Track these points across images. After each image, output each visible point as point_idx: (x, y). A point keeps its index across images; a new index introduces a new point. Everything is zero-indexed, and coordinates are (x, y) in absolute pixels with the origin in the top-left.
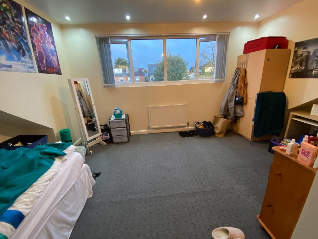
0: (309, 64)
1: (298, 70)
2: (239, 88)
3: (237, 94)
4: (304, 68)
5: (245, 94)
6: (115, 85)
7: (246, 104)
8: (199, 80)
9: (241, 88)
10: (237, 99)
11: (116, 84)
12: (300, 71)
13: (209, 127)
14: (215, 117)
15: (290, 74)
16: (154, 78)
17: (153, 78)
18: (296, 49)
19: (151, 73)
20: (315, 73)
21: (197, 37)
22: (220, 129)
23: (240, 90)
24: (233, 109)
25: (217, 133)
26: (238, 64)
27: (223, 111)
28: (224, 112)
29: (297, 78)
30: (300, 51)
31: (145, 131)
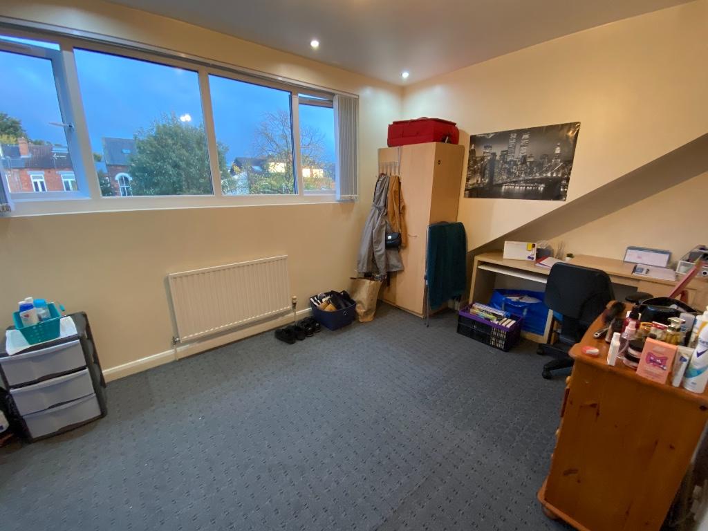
0: (496, 174)
1: (479, 185)
2: (390, 215)
3: (388, 228)
4: (487, 180)
5: (403, 228)
6: (8, 209)
7: (405, 247)
8: (305, 195)
9: (394, 215)
10: (390, 237)
11: (11, 203)
12: (482, 186)
13: (347, 306)
14: (352, 278)
15: (465, 190)
16: (130, 179)
17: (126, 179)
18: (473, 147)
19: (116, 163)
20: (505, 189)
21: (292, 89)
22: (366, 303)
23: (392, 221)
24: (383, 258)
25: (362, 314)
26: (381, 165)
27: (365, 265)
28: (368, 265)
29: (477, 197)
30: (480, 152)
31: (167, 354)
